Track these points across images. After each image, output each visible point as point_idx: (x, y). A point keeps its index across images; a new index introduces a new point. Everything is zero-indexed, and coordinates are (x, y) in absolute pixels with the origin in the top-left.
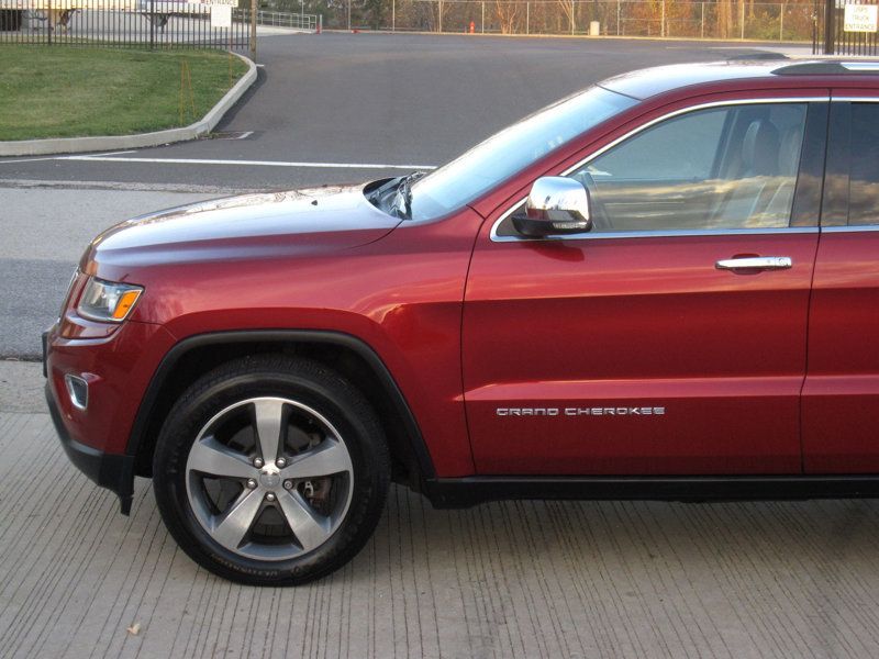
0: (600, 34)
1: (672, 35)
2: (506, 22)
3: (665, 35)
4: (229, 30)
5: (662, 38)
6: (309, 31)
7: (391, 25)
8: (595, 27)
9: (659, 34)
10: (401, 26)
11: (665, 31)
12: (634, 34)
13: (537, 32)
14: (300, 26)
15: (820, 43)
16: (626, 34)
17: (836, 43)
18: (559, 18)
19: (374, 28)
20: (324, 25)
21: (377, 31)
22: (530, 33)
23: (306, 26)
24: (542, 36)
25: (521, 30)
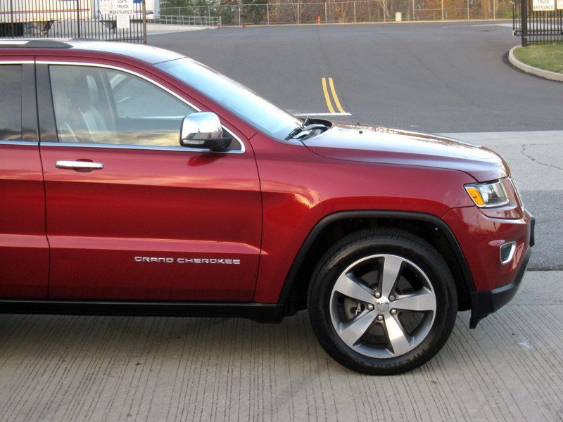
0: (402, 20)
1: (449, 18)
2: (341, 15)
3: (445, 19)
4: (129, 30)
5: (442, 21)
6: (213, 27)
7: (267, 21)
9: (440, 19)
10: (274, 21)
11: (444, 16)
12: (424, 19)
13: (362, 21)
14: (208, 24)
15: (518, 20)
16: (420, 20)
17: (528, 19)
18: (378, 11)
19: (256, 23)
20: (222, 23)
21: (258, 26)
22: (357, 22)
23: (211, 24)
24: (364, 23)
25: (350, 20)
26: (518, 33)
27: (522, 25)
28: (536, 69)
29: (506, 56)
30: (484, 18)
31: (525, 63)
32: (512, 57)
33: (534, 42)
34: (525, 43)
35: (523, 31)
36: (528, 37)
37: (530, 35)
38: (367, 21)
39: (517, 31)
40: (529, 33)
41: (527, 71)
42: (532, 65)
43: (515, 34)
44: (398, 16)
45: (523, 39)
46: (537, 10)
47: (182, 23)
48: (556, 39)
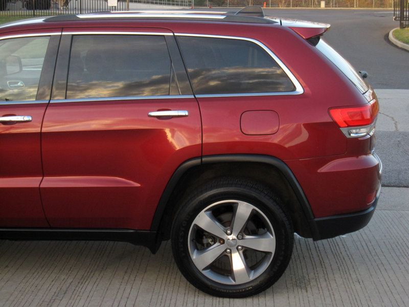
0: (326, 7)
1: (359, 6)
2: (281, 2)
3: (356, 7)
4: (116, 8)
5: (355, 9)
6: (187, 8)
7: (227, 4)
8: (323, 4)
9: (353, 7)
10: (233, 4)
11: (356, 5)
12: (342, 6)
13: (297, 6)
14: (185, 5)
15: (398, 9)
16: (339, 7)
17: (405, 9)
19: (219, 6)
20: (195, 5)
21: (221, 7)
22: (292, 7)
23: (187, 6)
24: (298, 8)
25: (289, 5)
26: (397, 19)
27: (401, 13)
28: (406, 45)
29: (387, 35)
30: (386, 7)
31: (399, 40)
32: (391, 36)
34: (402, 26)
35: (401, 18)
36: (404, 22)
37: (406, 20)
38: (301, 6)
39: (396, 17)
40: (405, 19)
41: (400, 46)
42: (404, 42)
43: (395, 19)
45: (401, 23)
47: (166, 4)
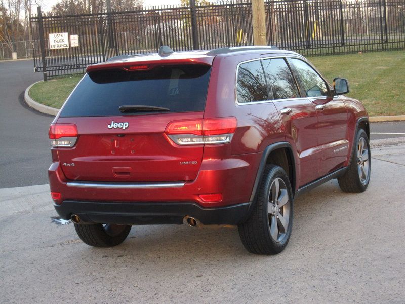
0: (18, 58)
33: (53, 77)
34: (46, 78)
35: (43, 68)
39: (38, 68)
43: (36, 70)
44: (14, 56)
45: (44, 74)
46: (54, 48)
48: (73, 73)
